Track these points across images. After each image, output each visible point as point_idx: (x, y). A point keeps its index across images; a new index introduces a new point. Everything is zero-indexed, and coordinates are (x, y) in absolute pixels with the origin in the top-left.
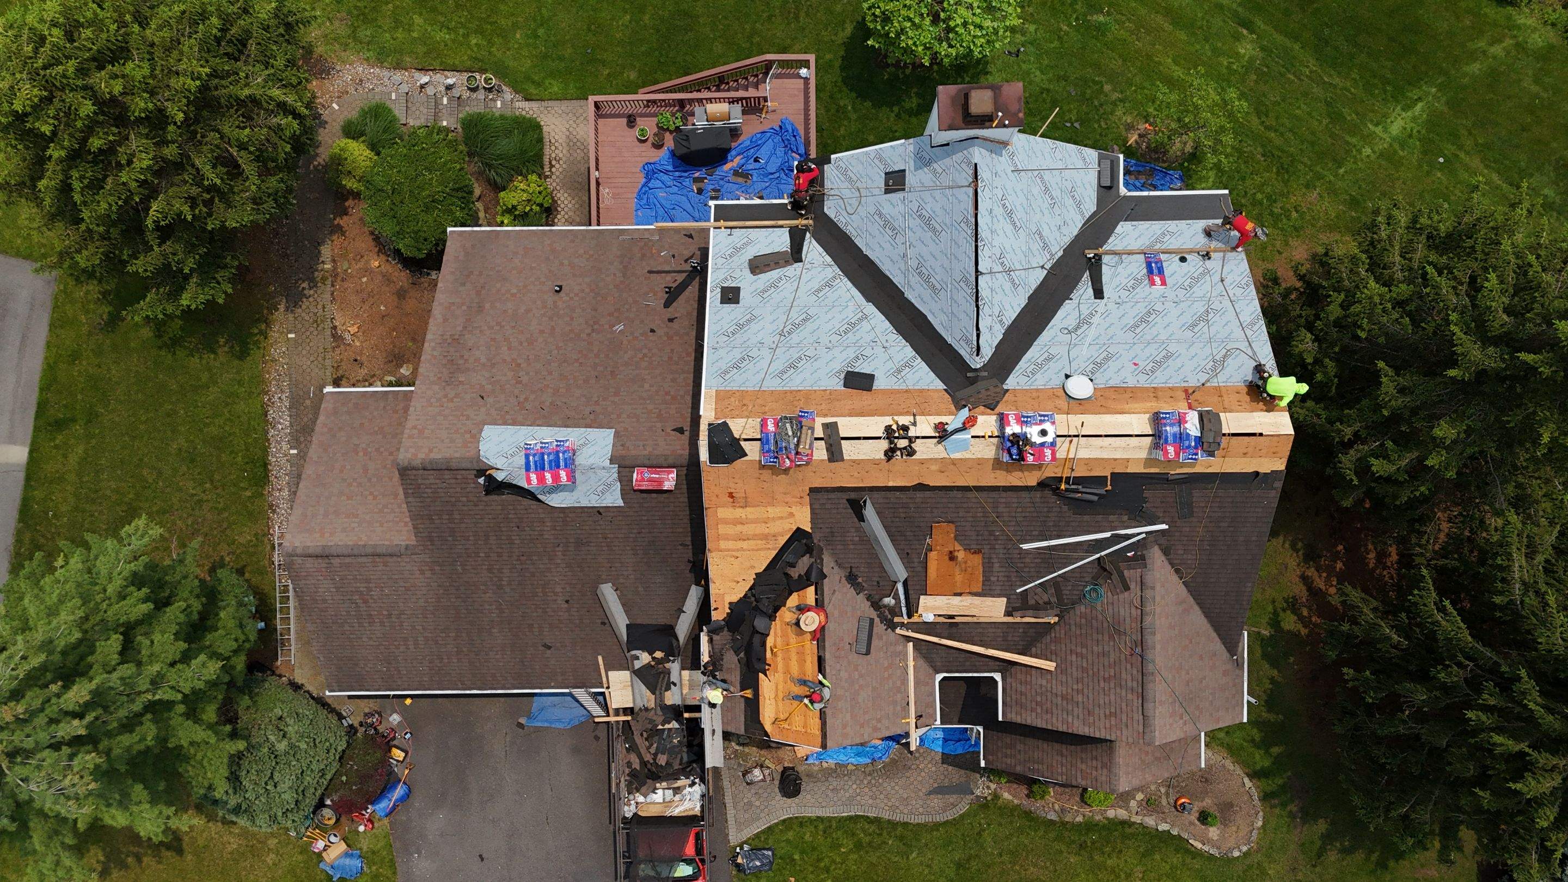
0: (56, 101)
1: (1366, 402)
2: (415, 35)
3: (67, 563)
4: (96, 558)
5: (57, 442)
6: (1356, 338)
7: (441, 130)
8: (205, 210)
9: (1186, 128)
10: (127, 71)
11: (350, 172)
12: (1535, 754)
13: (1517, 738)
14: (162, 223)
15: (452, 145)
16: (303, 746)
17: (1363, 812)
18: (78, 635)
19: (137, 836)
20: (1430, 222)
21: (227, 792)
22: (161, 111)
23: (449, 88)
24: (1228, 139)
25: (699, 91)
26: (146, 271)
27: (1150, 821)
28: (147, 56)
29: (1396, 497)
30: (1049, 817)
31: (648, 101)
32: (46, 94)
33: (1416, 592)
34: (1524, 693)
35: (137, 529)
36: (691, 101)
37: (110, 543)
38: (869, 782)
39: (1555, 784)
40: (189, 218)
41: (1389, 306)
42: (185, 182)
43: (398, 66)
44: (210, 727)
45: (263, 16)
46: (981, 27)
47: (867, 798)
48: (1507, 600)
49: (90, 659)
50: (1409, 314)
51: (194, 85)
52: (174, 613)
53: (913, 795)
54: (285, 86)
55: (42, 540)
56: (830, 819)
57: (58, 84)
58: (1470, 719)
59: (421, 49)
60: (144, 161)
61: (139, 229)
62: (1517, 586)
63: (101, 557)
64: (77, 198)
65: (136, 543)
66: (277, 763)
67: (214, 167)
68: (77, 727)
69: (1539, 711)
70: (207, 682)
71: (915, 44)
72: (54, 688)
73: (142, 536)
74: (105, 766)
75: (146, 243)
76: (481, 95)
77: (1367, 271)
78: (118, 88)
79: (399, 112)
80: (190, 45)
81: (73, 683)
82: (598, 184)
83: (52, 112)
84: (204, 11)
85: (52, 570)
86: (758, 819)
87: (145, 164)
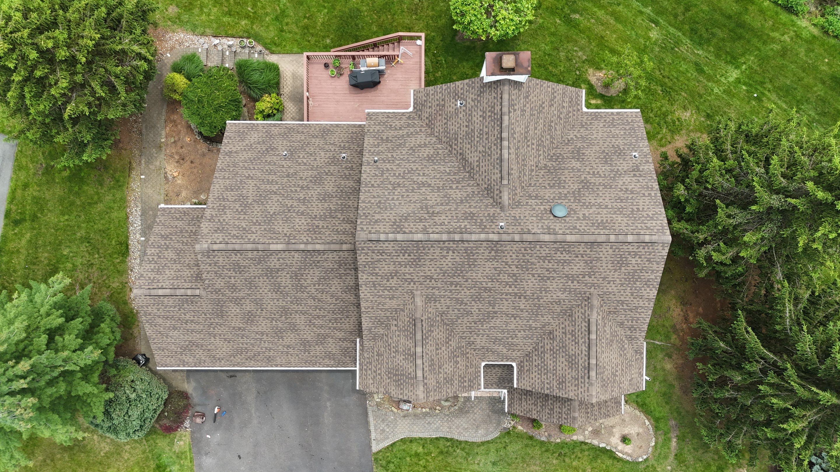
0: (17, 50)
1: (711, 222)
2: (212, 18)
3: (19, 297)
4: (35, 294)
5: (16, 231)
6: (706, 188)
7: (224, 69)
8: (96, 109)
9: (621, 76)
10: (55, 35)
11: (175, 91)
12: (794, 409)
13: (785, 400)
14: (73, 116)
15: (230, 77)
16: (144, 396)
17: (707, 438)
18: (24, 335)
19: (55, 443)
20: (747, 128)
21: (103, 420)
22: (73, 57)
23: (230, 46)
24: (643, 83)
25: (363, 51)
26: (64, 141)
27: (595, 442)
28: (67, 27)
29: (726, 273)
30: (542, 439)
31: (336, 56)
32: (11, 47)
33: (735, 322)
34: (789, 377)
35: (57, 280)
36: (359, 56)
37: (43, 286)
38: (448, 419)
39: (804, 425)
40: (87, 114)
41: (724, 172)
42: (85, 95)
43: (203, 34)
44: (95, 385)
45: (130, 6)
46: (512, 20)
47: (446, 428)
48: (782, 328)
49: (31, 348)
50: (734, 176)
51: (91, 43)
52: (77, 324)
53: (470, 426)
54: (141, 44)
55: (7, 284)
56: (426, 439)
57: (18, 42)
58: (760, 390)
59: (215, 25)
60: (64, 84)
61: (62, 120)
62: (788, 320)
63: (38, 294)
64: (28, 102)
65: (57, 287)
66: (130, 405)
67: (102, 86)
68: (22, 384)
69: (796, 386)
70: (93, 361)
71: (478, 28)
72: (11, 363)
73: (60, 283)
74: (38, 405)
75: (64, 127)
76: (247, 50)
77: (713, 153)
78: (50, 44)
79: (203, 58)
80: (89, 22)
81: (21, 359)
82: (308, 98)
83: (15, 56)
84: (98, 4)
85: (11, 300)
86: (388, 438)
87: (64, 85)
